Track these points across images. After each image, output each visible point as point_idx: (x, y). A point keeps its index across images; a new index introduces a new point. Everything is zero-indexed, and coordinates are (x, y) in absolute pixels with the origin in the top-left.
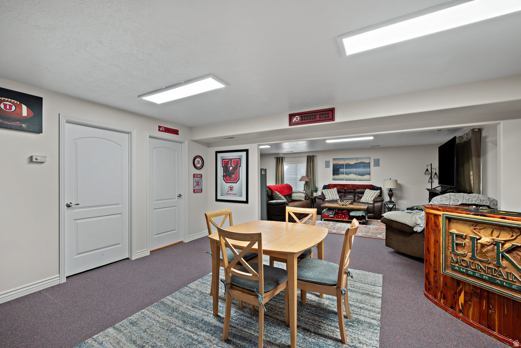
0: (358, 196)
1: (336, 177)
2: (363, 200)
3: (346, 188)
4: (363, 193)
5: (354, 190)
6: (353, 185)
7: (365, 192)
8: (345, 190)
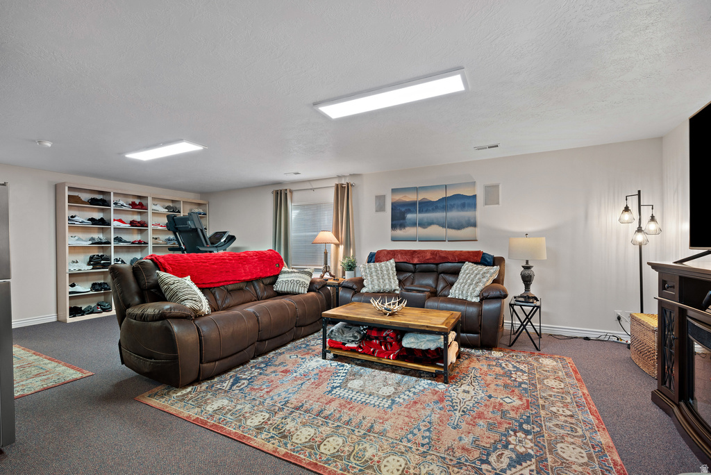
0: (445, 280)
1: (399, 233)
2: (454, 292)
3: (416, 261)
4: (456, 273)
5: (437, 264)
6: (434, 253)
7: (462, 271)
8: (415, 265)
